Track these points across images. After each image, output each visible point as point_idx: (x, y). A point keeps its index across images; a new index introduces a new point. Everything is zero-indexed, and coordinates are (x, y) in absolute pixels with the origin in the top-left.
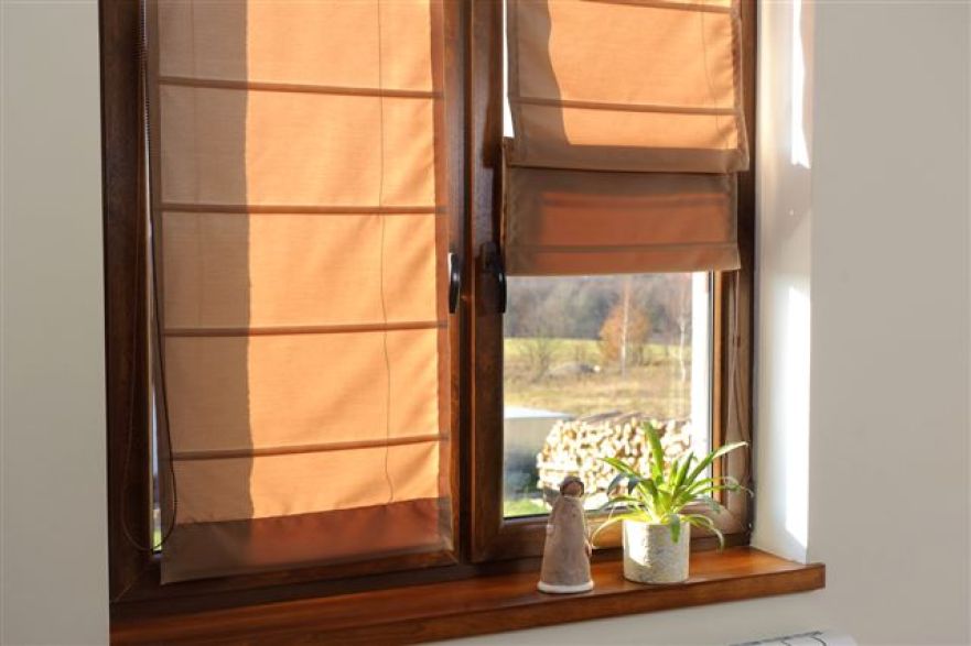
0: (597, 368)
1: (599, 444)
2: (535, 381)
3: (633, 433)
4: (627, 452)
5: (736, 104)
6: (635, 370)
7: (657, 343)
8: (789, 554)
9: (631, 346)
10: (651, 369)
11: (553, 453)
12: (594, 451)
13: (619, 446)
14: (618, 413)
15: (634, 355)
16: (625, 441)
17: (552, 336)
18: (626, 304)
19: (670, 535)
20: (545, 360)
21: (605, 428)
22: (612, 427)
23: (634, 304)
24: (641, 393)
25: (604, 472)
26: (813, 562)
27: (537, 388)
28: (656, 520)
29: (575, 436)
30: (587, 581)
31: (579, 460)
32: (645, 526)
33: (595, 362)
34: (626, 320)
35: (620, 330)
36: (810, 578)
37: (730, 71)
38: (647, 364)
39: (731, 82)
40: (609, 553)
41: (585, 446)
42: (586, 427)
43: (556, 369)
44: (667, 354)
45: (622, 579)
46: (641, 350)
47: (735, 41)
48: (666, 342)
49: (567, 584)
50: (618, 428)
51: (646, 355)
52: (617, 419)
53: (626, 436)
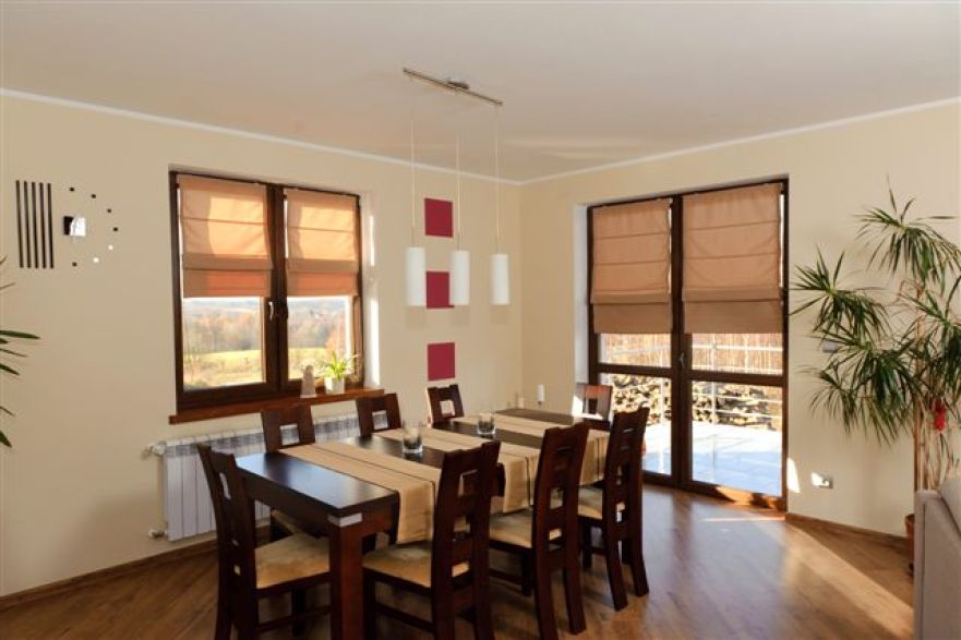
19: (338, 381)
28: (334, 376)
30: (314, 394)
32: (331, 378)
39: (354, 253)
40: (321, 387)
45: (325, 394)
49: (309, 395)
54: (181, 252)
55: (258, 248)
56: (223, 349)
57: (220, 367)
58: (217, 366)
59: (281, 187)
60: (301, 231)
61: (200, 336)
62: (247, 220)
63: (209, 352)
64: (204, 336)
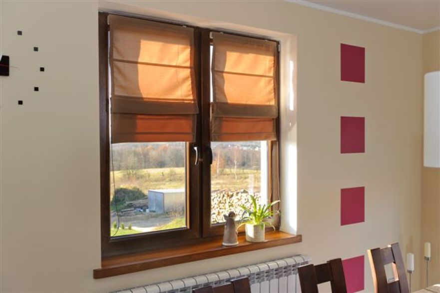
3: (224, 196)
4: (222, 202)
5: (275, 104)
6: (222, 176)
7: (228, 168)
8: (292, 232)
9: (220, 169)
10: (226, 176)
13: (219, 200)
14: (219, 190)
15: (221, 172)
16: (221, 199)
18: (219, 157)
19: (260, 227)
22: (217, 194)
23: (221, 156)
24: (223, 184)
25: (215, 208)
26: (298, 234)
28: (256, 224)
30: (236, 242)
32: (253, 225)
34: (218, 161)
35: (217, 165)
36: (298, 239)
37: (273, 94)
38: (225, 175)
39: (273, 97)
40: (242, 233)
44: (231, 172)
45: (246, 241)
46: (223, 170)
47: (274, 85)
48: (231, 168)
49: (232, 243)
50: (219, 195)
51: (224, 171)
52: (218, 192)
53: (221, 196)
54: (110, 96)
55: (184, 92)
56: (149, 167)
57: (147, 178)
58: (145, 177)
59: (208, 31)
60: (225, 75)
61: (136, 159)
62: (174, 64)
63: (141, 168)
64: (138, 159)
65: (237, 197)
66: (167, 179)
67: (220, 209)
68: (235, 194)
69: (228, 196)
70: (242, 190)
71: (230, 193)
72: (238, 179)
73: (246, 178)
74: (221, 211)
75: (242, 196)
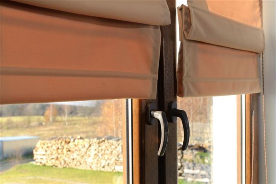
0: (44, 124)
1: (52, 146)
2: (27, 128)
3: (61, 143)
4: (60, 148)
6: (55, 123)
7: (59, 116)
9: (53, 117)
10: (58, 123)
11: (38, 150)
12: (50, 148)
13: (57, 146)
15: (54, 120)
16: (59, 145)
17: (30, 115)
18: (52, 107)
20: (29, 122)
21: (53, 142)
22: (55, 141)
27: (28, 130)
29: (44, 144)
31: (46, 151)
33: (43, 122)
35: (50, 113)
41: (48, 147)
42: (48, 142)
43: (33, 124)
44: (62, 119)
46: (55, 118)
48: (62, 116)
50: (57, 142)
51: (56, 120)
52: (56, 139)
65: (74, 143)
66: (5, 128)
67: (59, 154)
68: (72, 140)
69: (66, 142)
70: (79, 137)
71: (68, 140)
72: (68, 125)
73: (75, 124)
74: (59, 156)
75: (78, 142)
